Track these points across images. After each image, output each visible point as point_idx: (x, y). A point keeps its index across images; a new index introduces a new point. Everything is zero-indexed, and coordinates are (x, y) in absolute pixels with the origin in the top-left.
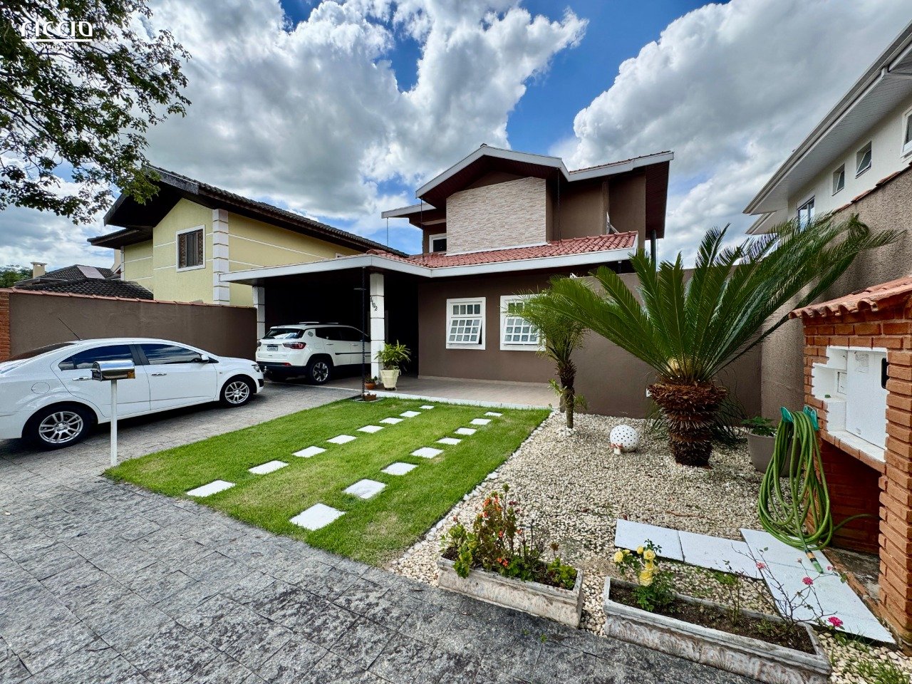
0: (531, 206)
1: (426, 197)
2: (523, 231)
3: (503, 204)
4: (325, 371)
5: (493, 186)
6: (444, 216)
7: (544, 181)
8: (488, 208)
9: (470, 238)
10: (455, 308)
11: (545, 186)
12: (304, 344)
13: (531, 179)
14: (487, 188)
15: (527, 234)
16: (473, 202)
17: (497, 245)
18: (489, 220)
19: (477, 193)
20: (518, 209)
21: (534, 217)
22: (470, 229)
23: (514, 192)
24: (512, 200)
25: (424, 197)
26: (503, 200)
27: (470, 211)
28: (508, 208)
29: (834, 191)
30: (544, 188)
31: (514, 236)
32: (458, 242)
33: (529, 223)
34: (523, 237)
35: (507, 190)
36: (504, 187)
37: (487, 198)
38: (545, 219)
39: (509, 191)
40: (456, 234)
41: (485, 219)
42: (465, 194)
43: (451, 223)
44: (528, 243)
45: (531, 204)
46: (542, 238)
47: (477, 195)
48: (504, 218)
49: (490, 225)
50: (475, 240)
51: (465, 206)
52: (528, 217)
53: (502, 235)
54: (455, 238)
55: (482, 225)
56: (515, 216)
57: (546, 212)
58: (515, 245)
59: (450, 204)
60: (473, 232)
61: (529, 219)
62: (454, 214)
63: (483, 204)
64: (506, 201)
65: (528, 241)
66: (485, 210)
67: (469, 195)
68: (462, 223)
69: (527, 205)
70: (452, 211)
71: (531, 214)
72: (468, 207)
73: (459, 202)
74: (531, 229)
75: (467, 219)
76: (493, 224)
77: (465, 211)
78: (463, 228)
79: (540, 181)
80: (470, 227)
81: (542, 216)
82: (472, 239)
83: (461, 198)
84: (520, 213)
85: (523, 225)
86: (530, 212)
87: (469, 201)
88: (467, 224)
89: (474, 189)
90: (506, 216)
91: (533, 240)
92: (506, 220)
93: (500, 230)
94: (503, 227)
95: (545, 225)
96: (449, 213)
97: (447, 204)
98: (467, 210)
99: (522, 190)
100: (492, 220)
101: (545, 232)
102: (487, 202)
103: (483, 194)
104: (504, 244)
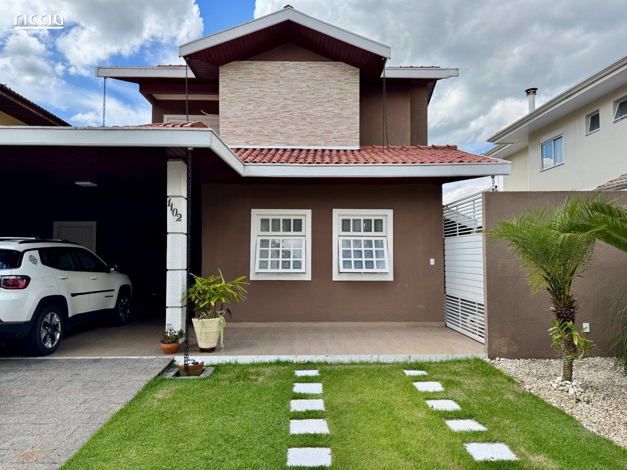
0: (341, 99)
1: (191, 59)
2: (331, 129)
3: (304, 89)
4: (55, 328)
5: (290, 64)
6: (216, 91)
7: (358, 70)
8: (284, 91)
9: (256, 128)
10: (264, 222)
11: (358, 77)
12: (27, 279)
13: (342, 65)
14: (282, 65)
15: (335, 134)
16: (262, 80)
17: (293, 142)
18: (284, 107)
19: (267, 68)
20: (325, 100)
21: (345, 113)
22: (256, 115)
23: (318, 77)
24: (317, 87)
25: (189, 58)
26: (304, 85)
27: (256, 91)
28: (310, 96)
29: (587, 132)
30: (357, 80)
31: (318, 132)
32: (238, 131)
33: (338, 120)
34: (331, 137)
35: (309, 73)
36: (306, 68)
37: (281, 77)
38: (358, 118)
39: (313, 74)
40: (235, 120)
41: (279, 105)
42: (249, 66)
43: (226, 103)
44: (338, 145)
45: (341, 96)
46: (355, 140)
47: (266, 70)
48: (305, 108)
49: (286, 114)
50: (264, 132)
51: (249, 82)
52: (337, 112)
53: (302, 129)
54: (233, 124)
55: (274, 113)
56: (320, 108)
57: (359, 109)
58: (320, 145)
59: (225, 76)
60: (261, 120)
61: (338, 114)
62: (232, 91)
63: (275, 84)
64: (308, 87)
65: (338, 141)
66: (279, 93)
67: (255, 69)
68: (243, 105)
69: (335, 96)
70: (228, 86)
71: (341, 109)
72: (253, 85)
73: (240, 76)
74: (341, 128)
75: (252, 100)
76: (291, 114)
77: (249, 89)
78: (246, 112)
79: (351, 70)
80: (256, 112)
81: (354, 113)
82: (259, 129)
83: (243, 70)
84: (326, 105)
85: (331, 122)
86: (340, 107)
87: (255, 76)
88: (251, 107)
89: (262, 62)
90: (308, 106)
91: (344, 141)
92: (308, 112)
93: (300, 123)
94: (304, 119)
95: (358, 125)
96: (223, 87)
97: (220, 75)
98: (252, 89)
99: (329, 76)
100: (288, 109)
101: (358, 134)
102: (282, 82)
103: (275, 71)
104: (306, 142)
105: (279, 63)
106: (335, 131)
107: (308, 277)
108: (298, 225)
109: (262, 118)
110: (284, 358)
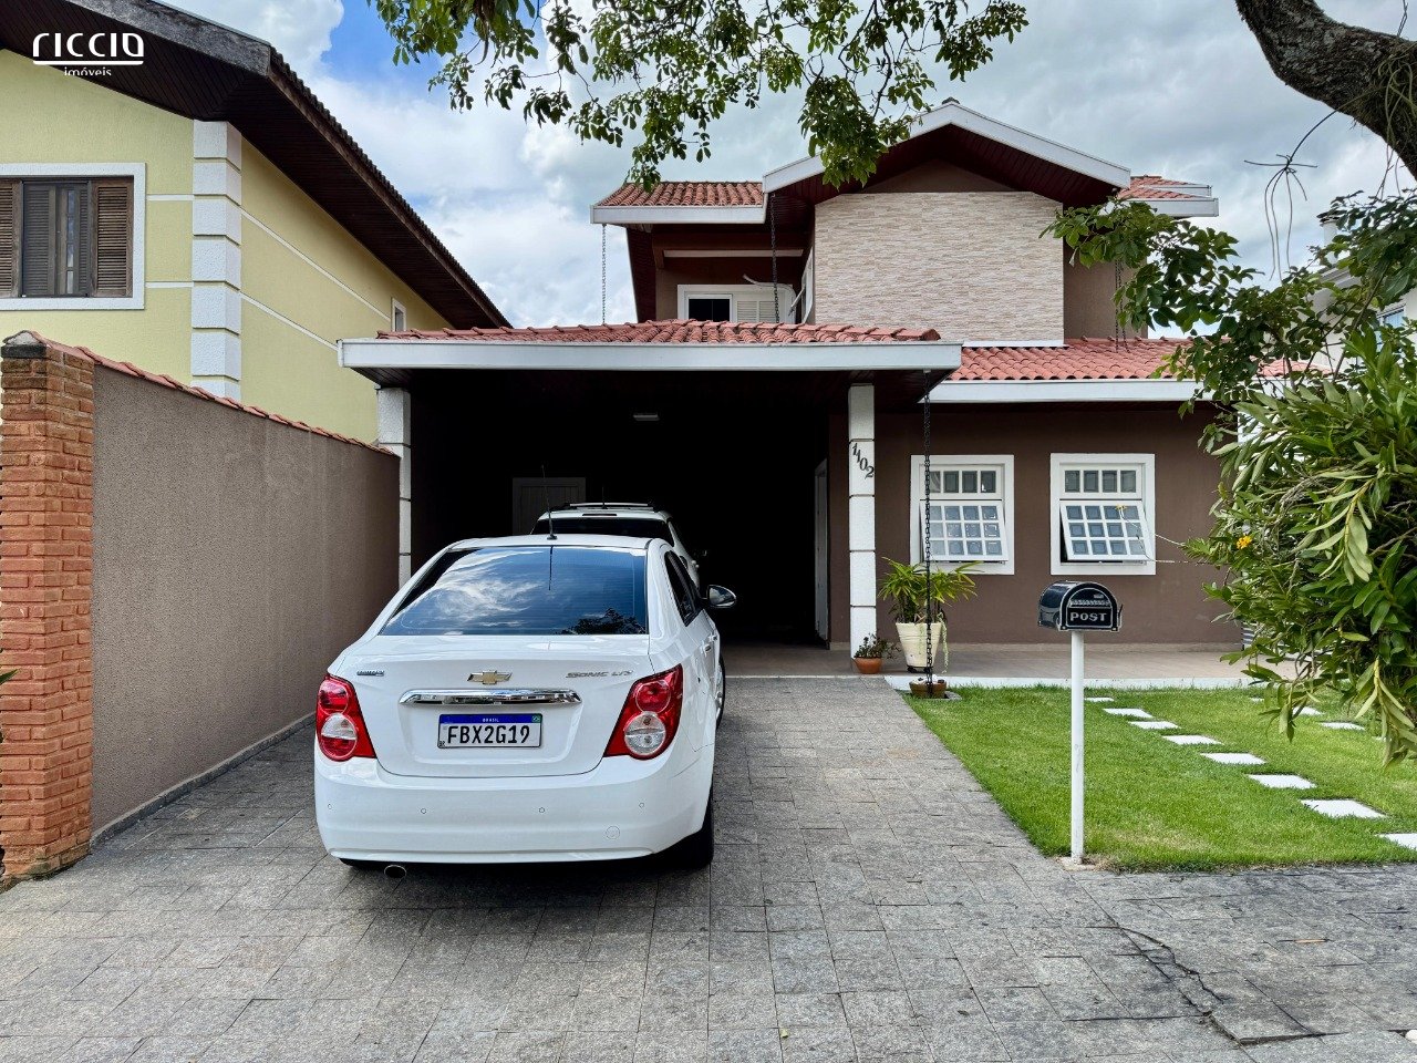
0: (1030, 257)
2: (1013, 310)
3: (964, 241)
5: (941, 196)
7: (1060, 207)
8: (928, 245)
13: (1031, 197)
14: (926, 199)
15: (1020, 319)
16: (889, 226)
18: (928, 273)
19: (899, 205)
20: (1001, 259)
21: (1037, 282)
22: (879, 288)
23: (990, 219)
24: (987, 237)
26: (963, 233)
27: (880, 246)
28: (975, 253)
31: (990, 317)
32: (848, 317)
33: (1026, 293)
34: (1013, 324)
35: (974, 213)
36: (967, 203)
37: (924, 221)
38: (1061, 289)
39: (979, 214)
40: (842, 298)
41: (920, 271)
42: (867, 202)
43: (827, 269)
44: (1025, 339)
45: (1029, 252)
46: (1055, 330)
47: (899, 210)
48: (966, 274)
49: (932, 286)
50: (893, 318)
51: (866, 231)
52: (1024, 280)
53: (960, 313)
54: (840, 306)
55: (910, 284)
56: (992, 274)
57: (1062, 274)
58: (993, 339)
59: (825, 221)
60: (889, 298)
61: (1025, 284)
62: (837, 248)
63: (913, 233)
64: (971, 236)
65: (1024, 332)
66: (920, 249)
67: (878, 207)
68: (857, 272)
69: (1019, 252)
70: (830, 239)
71: (1031, 275)
72: (874, 235)
73: (851, 221)
74: (1029, 307)
75: (873, 263)
76: (940, 285)
77: (866, 243)
78: (861, 285)
79: (1049, 205)
80: (879, 283)
81: (1057, 283)
82: (883, 314)
83: (857, 211)
84: (1004, 268)
85: (1012, 297)
86: (1028, 270)
87: (878, 221)
88: (871, 275)
89: (891, 195)
90: (972, 270)
91: (1035, 332)
92: (971, 280)
93: (956, 302)
94: (963, 293)
95: (1062, 302)
96: (822, 241)
97: (817, 219)
98: (871, 243)
99: (1009, 218)
100: (936, 276)
101: (1062, 319)
102: (924, 230)
103: (913, 211)
104: (967, 333)
105: (920, 195)
106: (1020, 314)
107: (1008, 569)
108: (990, 481)
109: (889, 295)
110: (1048, 682)
